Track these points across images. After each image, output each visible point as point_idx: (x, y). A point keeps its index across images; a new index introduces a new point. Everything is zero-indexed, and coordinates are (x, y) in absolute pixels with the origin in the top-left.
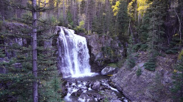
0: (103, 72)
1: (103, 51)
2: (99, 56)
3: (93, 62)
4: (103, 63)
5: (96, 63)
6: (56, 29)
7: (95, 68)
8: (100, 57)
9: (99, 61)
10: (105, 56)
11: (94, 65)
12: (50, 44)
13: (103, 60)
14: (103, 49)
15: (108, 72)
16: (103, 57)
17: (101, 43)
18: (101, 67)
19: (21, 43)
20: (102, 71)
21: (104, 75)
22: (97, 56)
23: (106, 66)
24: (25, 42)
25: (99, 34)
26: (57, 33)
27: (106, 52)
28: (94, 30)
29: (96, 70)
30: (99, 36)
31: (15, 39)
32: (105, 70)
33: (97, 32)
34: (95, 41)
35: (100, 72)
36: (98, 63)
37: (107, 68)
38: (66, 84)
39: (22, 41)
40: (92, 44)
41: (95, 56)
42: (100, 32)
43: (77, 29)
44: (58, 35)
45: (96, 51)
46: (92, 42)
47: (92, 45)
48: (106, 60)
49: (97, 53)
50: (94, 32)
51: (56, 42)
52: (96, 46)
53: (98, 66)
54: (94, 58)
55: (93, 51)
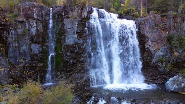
0: (171, 84)
1: (171, 44)
2: (160, 53)
3: (148, 64)
4: (170, 66)
5: (156, 67)
6: (85, 9)
7: (152, 76)
8: (163, 56)
9: (162, 63)
10: (176, 54)
11: (151, 69)
12: (74, 31)
13: (171, 61)
14: (169, 40)
15: (183, 85)
16: (169, 55)
17: (165, 29)
18: (165, 74)
19: (34, 30)
20: (168, 82)
21: (172, 92)
22: (156, 53)
23: (176, 74)
24: (40, 29)
25: (162, 13)
26: (86, 15)
27: (178, 45)
28: (151, 7)
29: (155, 79)
30: (162, 16)
31: (25, 25)
32: (174, 82)
33: (158, 10)
34: (154, 25)
35: (163, 84)
36: (159, 66)
37: (180, 78)
38: (89, 101)
39: (35, 28)
40: (146, 32)
41: (153, 53)
42: (163, 9)
43: (122, 12)
44: (88, 18)
45: (155, 43)
46: (147, 28)
47: (146, 34)
48: (176, 61)
49: (157, 47)
50: (151, 12)
51: (83, 29)
52: (155, 34)
53: (160, 72)
54: (151, 57)
55: (149, 44)
